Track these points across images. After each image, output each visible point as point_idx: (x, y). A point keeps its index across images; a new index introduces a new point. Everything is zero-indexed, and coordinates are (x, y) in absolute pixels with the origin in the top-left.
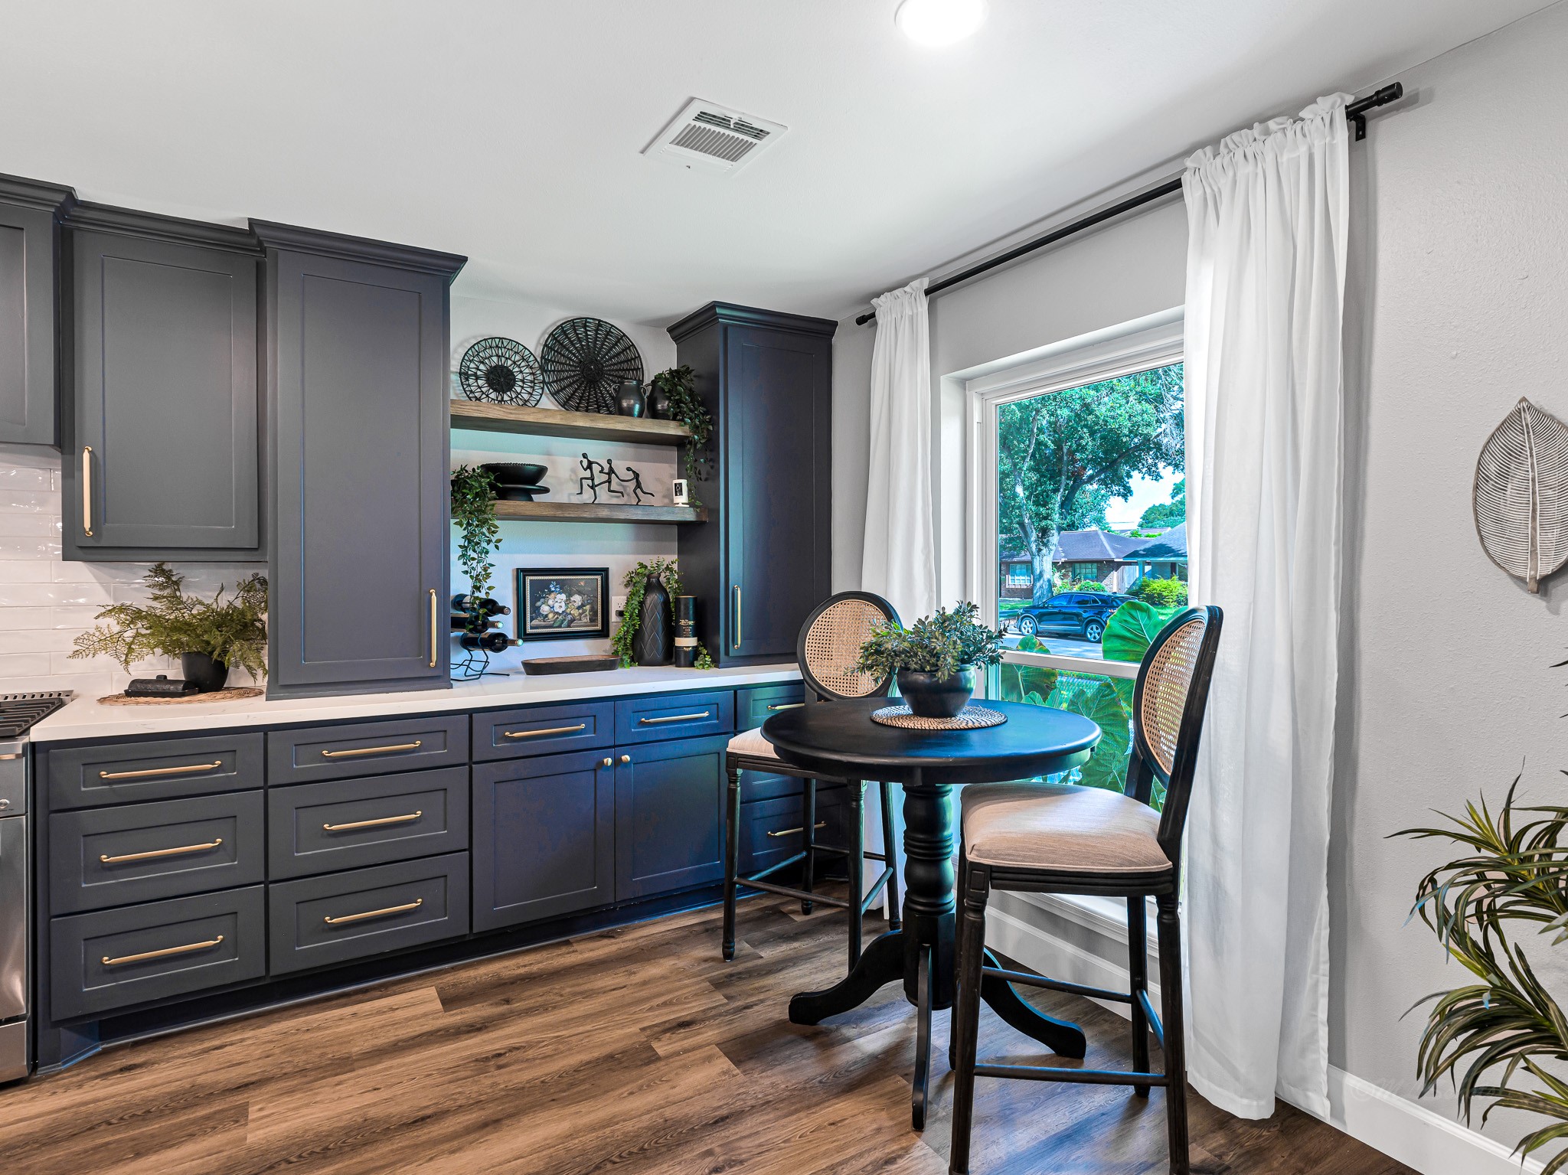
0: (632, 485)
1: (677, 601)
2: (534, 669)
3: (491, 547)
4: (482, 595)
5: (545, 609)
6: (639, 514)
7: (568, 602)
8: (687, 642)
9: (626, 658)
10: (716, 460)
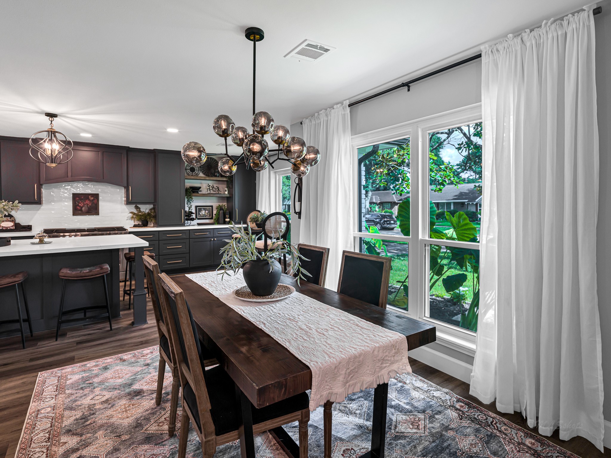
0: (217, 189)
1: (226, 212)
2: (199, 224)
3: (192, 202)
4: (190, 210)
5: (201, 213)
6: (218, 195)
7: (205, 212)
8: (228, 220)
9: (216, 223)
10: (233, 185)
